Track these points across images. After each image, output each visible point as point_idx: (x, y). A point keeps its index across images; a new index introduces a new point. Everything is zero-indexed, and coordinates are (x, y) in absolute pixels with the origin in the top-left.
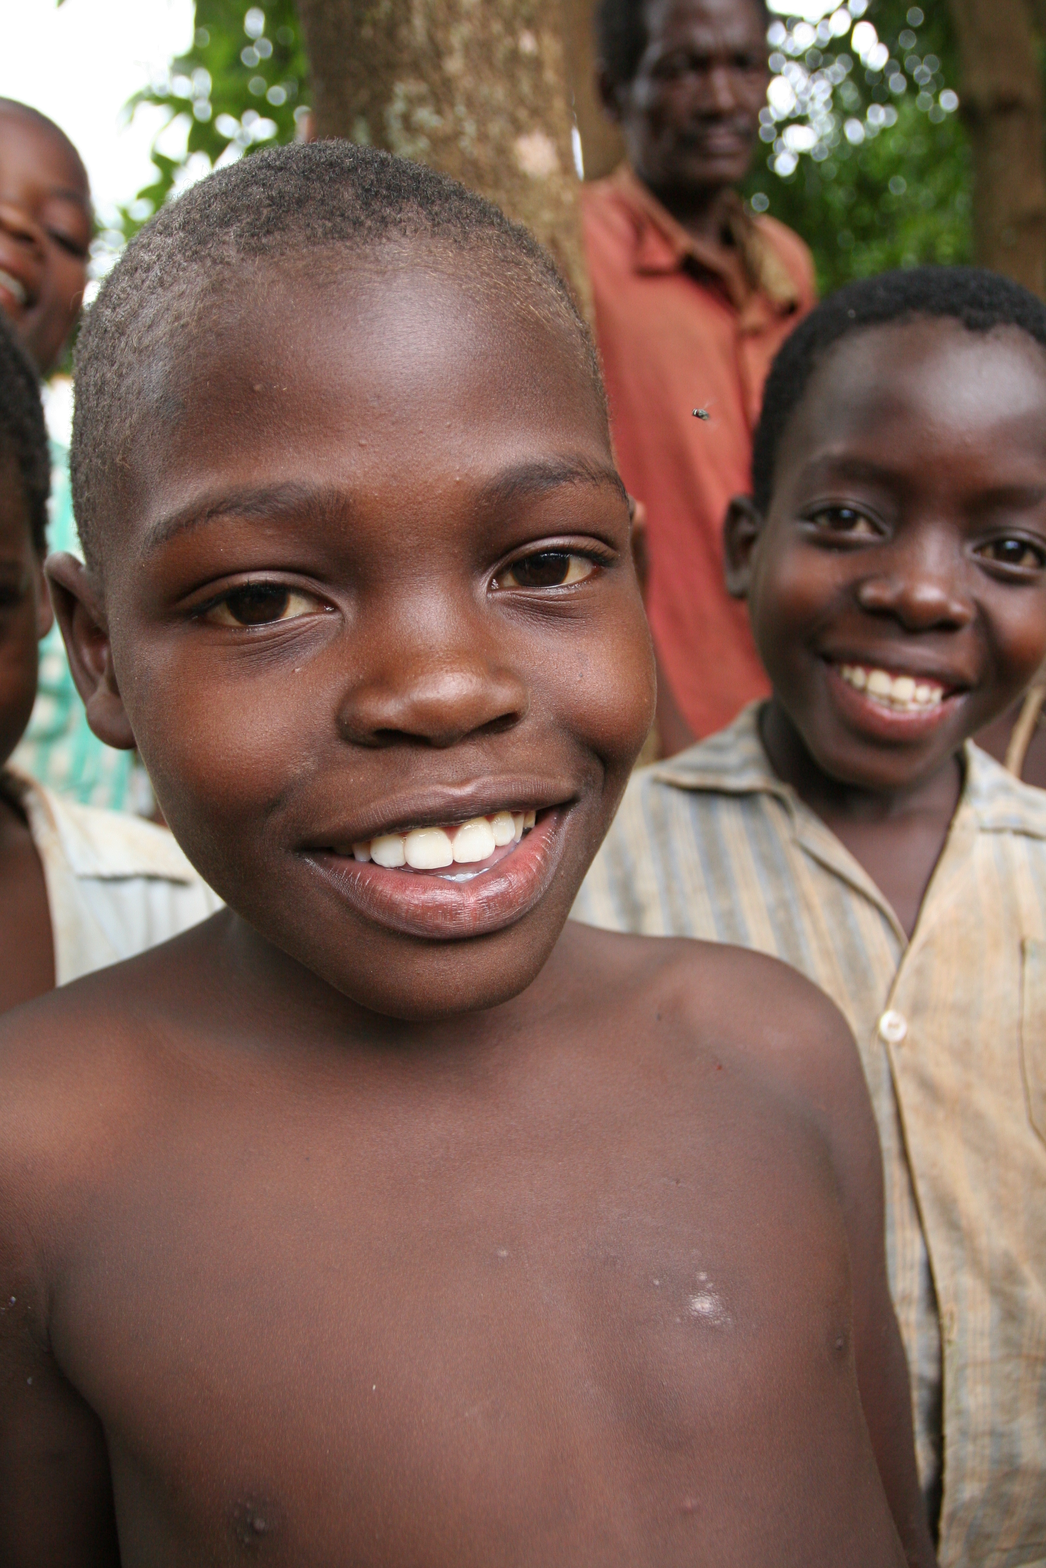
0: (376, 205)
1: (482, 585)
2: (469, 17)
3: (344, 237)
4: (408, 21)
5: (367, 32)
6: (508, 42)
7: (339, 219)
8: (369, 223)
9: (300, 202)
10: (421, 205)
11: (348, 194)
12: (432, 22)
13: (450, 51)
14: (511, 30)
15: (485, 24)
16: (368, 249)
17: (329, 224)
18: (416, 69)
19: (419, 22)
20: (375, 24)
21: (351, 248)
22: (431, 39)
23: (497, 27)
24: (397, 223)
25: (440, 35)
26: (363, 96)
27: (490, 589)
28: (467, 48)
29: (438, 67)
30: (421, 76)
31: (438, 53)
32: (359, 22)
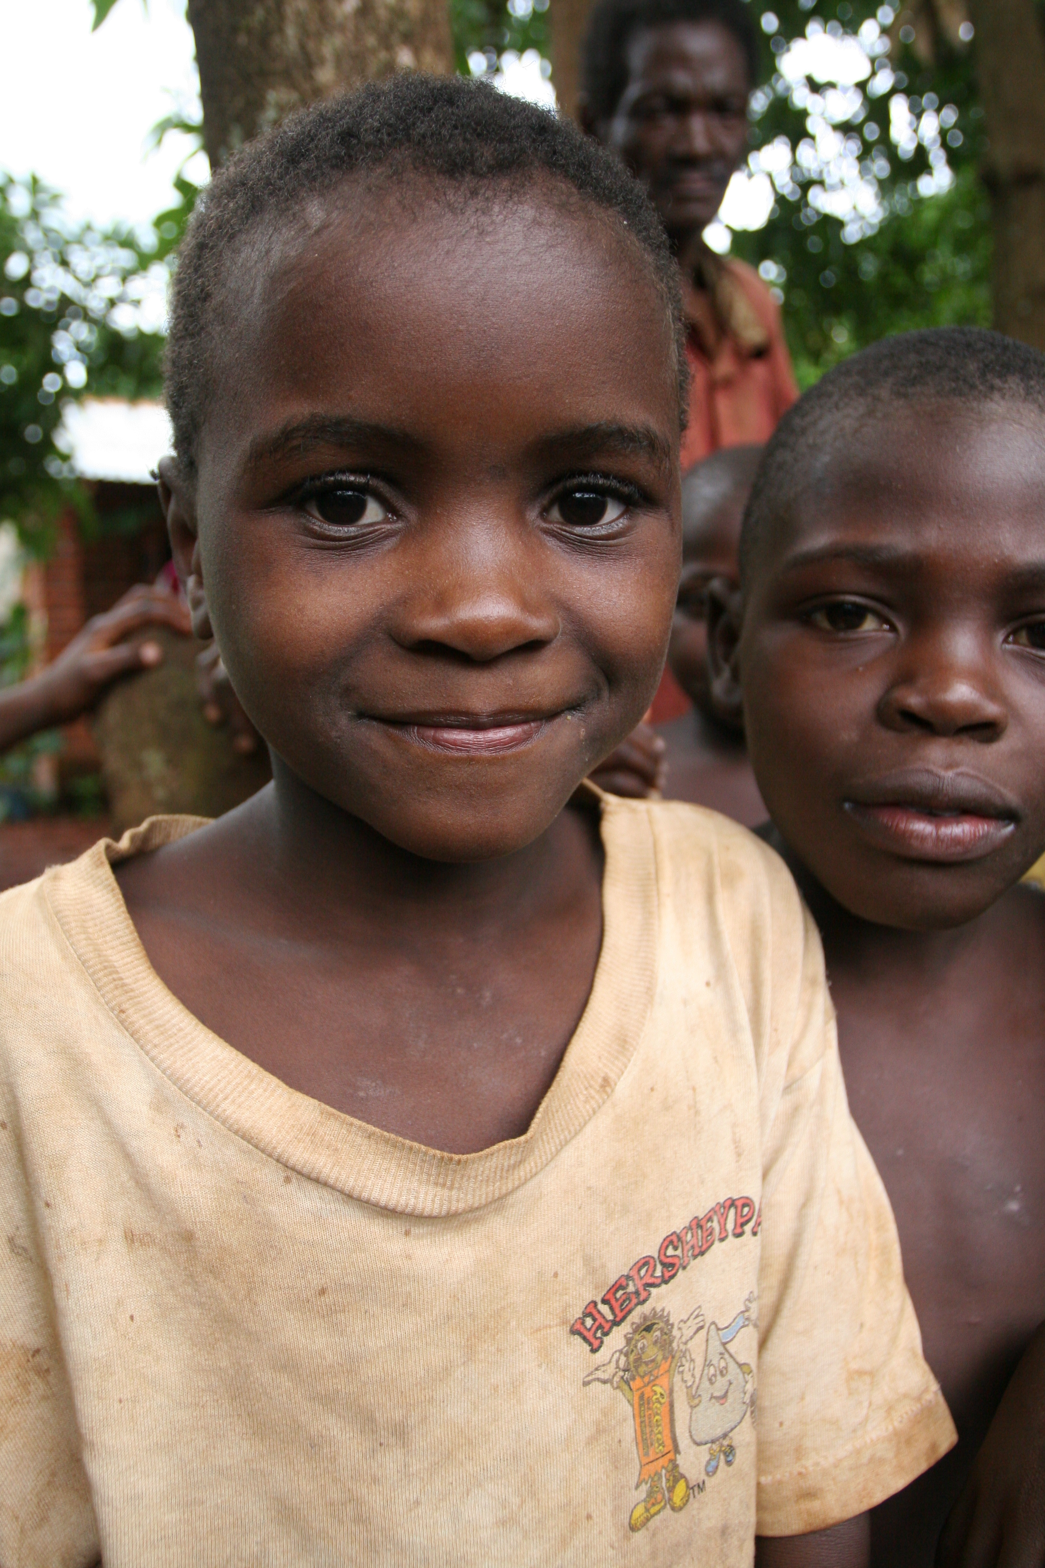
0: (989, 377)
1: (1000, 637)
2: (342, 28)
3: (961, 394)
4: (281, 30)
5: (242, 40)
6: (383, 55)
7: (961, 383)
8: (981, 387)
9: (939, 369)
10: (1022, 380)
11: (972, 366)
12: (304, 32)
13: (322, 61)
14: (386, 44)
15: (358, 37)
16: (975, 404)
17: (953, 385)
18: (288, 78)
19: (291, 31)
20: (249, 32)
21: (964, 403)
22: (303, 47)
23: (371, 41)
24: (1000, 390)
25: (311, 46)
26: (239, 102)
27: (1005, 641)
28: (338, 59)
29: (310, 77)
30: (293, 86)
31: (309, 63)
32: (235, 30)
